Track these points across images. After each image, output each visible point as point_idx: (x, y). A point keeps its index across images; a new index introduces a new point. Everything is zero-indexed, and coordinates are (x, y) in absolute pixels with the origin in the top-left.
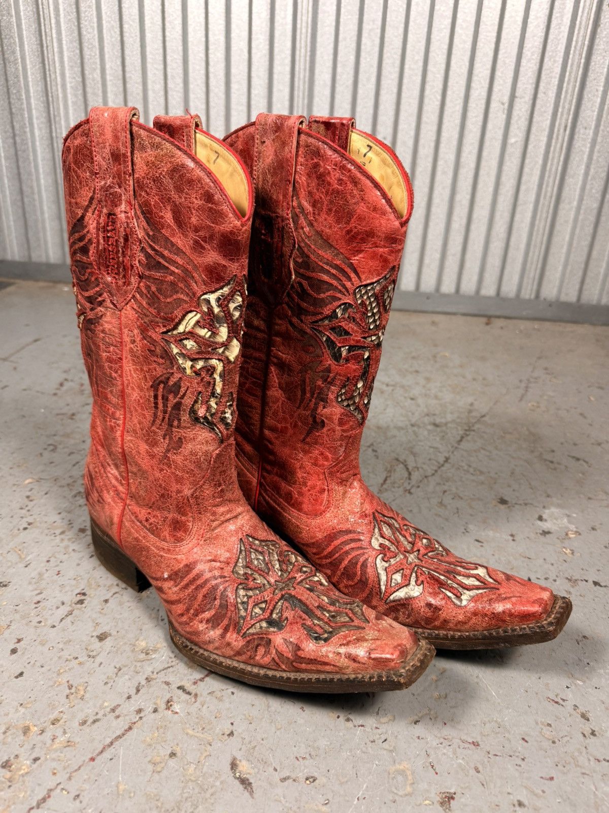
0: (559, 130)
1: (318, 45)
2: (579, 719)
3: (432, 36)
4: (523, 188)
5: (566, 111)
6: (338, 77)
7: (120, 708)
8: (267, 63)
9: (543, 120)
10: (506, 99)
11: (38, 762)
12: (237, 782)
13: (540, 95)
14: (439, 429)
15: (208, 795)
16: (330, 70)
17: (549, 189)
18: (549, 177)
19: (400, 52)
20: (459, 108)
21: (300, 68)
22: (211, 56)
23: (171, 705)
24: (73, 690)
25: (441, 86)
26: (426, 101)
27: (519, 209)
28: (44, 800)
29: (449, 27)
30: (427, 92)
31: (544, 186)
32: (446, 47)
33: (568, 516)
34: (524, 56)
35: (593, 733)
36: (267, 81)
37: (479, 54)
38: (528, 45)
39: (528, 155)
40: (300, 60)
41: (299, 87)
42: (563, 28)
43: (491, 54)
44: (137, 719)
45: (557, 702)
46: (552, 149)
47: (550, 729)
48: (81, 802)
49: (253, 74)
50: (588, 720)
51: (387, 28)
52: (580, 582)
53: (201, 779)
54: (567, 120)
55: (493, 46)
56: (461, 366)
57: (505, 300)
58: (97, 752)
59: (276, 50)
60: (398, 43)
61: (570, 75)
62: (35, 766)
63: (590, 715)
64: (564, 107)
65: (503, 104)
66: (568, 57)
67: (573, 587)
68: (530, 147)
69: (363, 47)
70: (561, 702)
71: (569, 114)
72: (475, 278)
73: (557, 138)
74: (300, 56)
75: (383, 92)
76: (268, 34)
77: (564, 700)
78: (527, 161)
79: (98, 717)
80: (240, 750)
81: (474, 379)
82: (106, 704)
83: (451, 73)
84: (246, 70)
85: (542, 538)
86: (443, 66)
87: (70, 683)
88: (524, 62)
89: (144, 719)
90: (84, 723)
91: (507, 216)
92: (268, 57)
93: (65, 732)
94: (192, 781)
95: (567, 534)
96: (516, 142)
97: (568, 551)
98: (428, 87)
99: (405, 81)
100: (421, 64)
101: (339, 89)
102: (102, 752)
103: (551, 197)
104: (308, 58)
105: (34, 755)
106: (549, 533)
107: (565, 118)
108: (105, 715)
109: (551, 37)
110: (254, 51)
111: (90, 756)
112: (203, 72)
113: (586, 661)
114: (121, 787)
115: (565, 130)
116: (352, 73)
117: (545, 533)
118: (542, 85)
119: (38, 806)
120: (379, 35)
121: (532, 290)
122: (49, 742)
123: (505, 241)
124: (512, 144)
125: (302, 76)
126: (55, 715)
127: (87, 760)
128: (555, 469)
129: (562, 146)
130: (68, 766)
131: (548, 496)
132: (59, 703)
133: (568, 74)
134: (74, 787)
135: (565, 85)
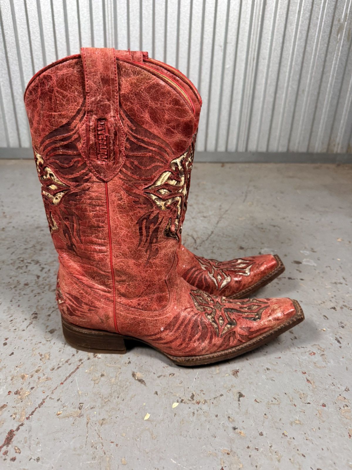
1: (118, 14)
3: (181, 10)
4: (235, 92)
5: (253, 50)
6: (131, 33)
7: (70, 360)
8: (90, 24)
9: (242, 55)
10: (222, 44)
11: (34, 389)
12: (137, 381)
13: (240, 42)
14: (206, 219)
15: (124, 389)
16: (126, 29)
19: (164, 18)
20: (198, 49)
21: (109, 27)
22: (56, 20)
23: (96, 356)
24: (43, 356)
25: (187, 37)
26: (180, 45)
27: (234, 103)
28: (42, 404)
29: (189, 4)
30: (181, 41)
32: (188, 15)
34: (230, 20)
35: (295, 338)
36: (90, 35)
37: (206, 20)
38: (231, 15)
39: (236, 75)
40: (108, 22)
41: (109, 38)
42: (248, 5)
43: (213, 20)
44: (80, 363)
46: (248, 71)
48: (61, 401)
49: (82, 31)
51: (156, 5)
53: (119, 383)
54: (254, 55)
55: (213, 15)
56: (213, 188)
57: (230, 153)
58: (64, 380)
59: (94, 17)
60: (163, 13)
61: (254, 31)
62: (32, 391)
64: (252, 48)
65: (221, 47)
66: (252, 22)
68: (237, 70)
69: (143, 15)
71: (255, 52)
72: (214, 142)
73: (250, 65)
74: (108, 20)
75: (156, 41)
76: (89, 7)
78: (236, 77)
79: (59, 366)
80: (135, 368)
81: (220, 194)
82: (62, 360)
83: (192, 30)
84: (77, 28)
86: (188, 26)
87: (40, 353)
88: (230, 24)
89: (84, 363)
90: (53, 369)
91: (228, 107)
92: (89, 20)
93: (44, 375)
94: (115, 384)
96: (230, 67)
98: (181, 38)
99: (168, 34)
100: (176, 25)
101: (132, 39)
103: (249, 97)
104: (113, 22)
105: (31, 387)
107: (253, 54)
108: (63, 364)
109: (243, 10)
110: (81, 17)
111: (60, 382)
112: (52, 29)
114: (80, 392)
115: (254, 60)
116: (138, 30)
118: (240, 36)
119: (39, 407)
120: (152, 8)
121: (243, 146)
122: (37, 380)
123: (228, 121)
124: (227, 68)
125: (110, 32)
126: (36, 368)
127: (59, 384)
128: (264, 231)
129: (253, 69)
130: (50, 388)
131: (263, 244)
132: (37, 363)
133: (252, 30)
134: (55, 396)
135: (252, 36)
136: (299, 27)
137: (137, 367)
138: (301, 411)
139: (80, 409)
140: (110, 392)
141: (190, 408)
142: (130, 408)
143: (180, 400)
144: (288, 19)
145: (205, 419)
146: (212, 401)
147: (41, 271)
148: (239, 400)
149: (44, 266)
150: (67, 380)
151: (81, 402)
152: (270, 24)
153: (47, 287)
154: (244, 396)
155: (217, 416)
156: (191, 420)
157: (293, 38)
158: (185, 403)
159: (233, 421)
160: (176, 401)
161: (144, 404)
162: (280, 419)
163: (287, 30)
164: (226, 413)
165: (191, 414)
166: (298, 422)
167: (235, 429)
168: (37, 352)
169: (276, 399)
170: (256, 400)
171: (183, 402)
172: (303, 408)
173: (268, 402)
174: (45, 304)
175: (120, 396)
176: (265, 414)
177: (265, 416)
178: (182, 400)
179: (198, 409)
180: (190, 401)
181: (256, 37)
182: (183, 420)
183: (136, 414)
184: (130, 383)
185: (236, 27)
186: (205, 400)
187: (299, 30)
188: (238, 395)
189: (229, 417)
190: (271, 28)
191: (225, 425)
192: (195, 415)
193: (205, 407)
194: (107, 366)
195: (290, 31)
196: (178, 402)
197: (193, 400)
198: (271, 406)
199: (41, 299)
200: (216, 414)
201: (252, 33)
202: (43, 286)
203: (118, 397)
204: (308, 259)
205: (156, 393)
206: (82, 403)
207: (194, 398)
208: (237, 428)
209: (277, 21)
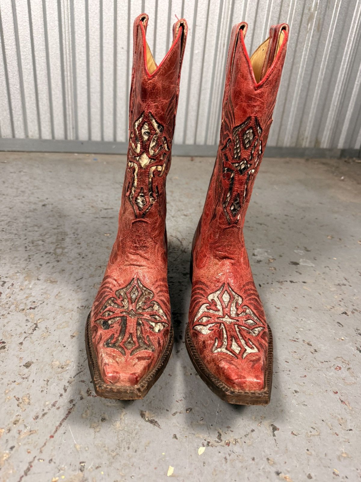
0: (220, 47)
2: (307, 346)
4: (204, 80)
5: (223, 36)
6: (89, 7)
7: (58, 403)
9: (211, 41)
10: (191, 27)
11: (14, 449)
12: (148, 423)
13: (209, 25)
14: (187, 217)
15: (134, 435)
17: (218, 80)
18: (217, 73)
23: (91, 393)
24: (21, 401)
27: (203, 92)
28: (28, 469)
31: (215, 79)
33: (267, 252)
35: (316, 351)
36: (41, 6)
39: (205, 61)
44: (72, 406)
45: (295, 341)
46: (218, 57)
47: (296, 354)
48: (55, 463)
50: (311, 345)
52: (284, 282)
53: (126, 428)
54: (224, 40)
56: (187, 183)
57: (199, 146)
58: (53, 431)
61: (224, 14)
62: (12, 452)
63: (311, 343)
64: (222, 33)
65: (189, 29)
66: (223, 4)
67: (281, 285)
68: (206, 56)
70: (296, 340)
71: (225, 37)
72: (182, 134)
73: (220, 51)
77: (297, 339)
78: (205, 64)
79: (45, 412)
80: (143, 406)
81: (196, 190)
82: (47, 403)
85: (258, 265)
87: (17, 397)
89: (77, 405)
90: (37, 417)
91: (196, 96)
93: (26, 427)
94: (121, 430)
95: (269, 261)
96: (199, 52)
97: (273, 269)
101: (91, 14)
102: (56, 431)
103: (219, 85)
105: (10, 446)
106: (260, 261)
108: (49, 409)
111: (49, 435)
113: (300, 319)
114: (78, 447)
115: (224, 46)
116: (98, 5)
117: (259, 262)
118: (210, 19)
119: (26, 474)
121: (212, 140)
122: (17, 435)
123: (196, 111)
124: (196, 54)
126: (14, 418)
127: (48, 438)
128: (252, 230)
129: (223, 56)
130: (37, 445)
131: (254, 244)
132: (14, 410)
133: (223, 13)
134: (46, 456)
135: (222, 20)
136: (271, 13)
137: (145, 405)
138: (345, 441)
139: (81, 470)
140: (117, 442)
141: (220, 452)
142: (146, 462)
143: (206, 443)
144: (259, 4)
145: (240, 465)
146: (243, 440)
147: (2, 285)
148: (274, 435)
149: (6, 280)
150: (58, 432)
151: (81, 461)
152: (241, 9)
153: (13, 307)
154: (278, 429)
155: (253, 459)
156: (225, 468)
157: (264, 24)
158: (212, 446)
159: (274, 463)
160: (201, 445)
161: (163, 454)
162: (326, 455)
163: (258, 16)
164: (263, 453)
165: (223, 461)
166: (344, 455)
167: (278, 473)
168: (12, 395)
169: (314, 429)
170: (292, 433)
171: (210, 444)
172: (346, 437)
173: (307, 433)
174: (13, 329)
175: (131, 446)
176: (308, 450)
177: (308, 452)
178: (209, 443)
179: (230, 452)
180: (218, 442)
181: (227, 21)
182: (215, 470)
183: (156, 468)
184: (139, 426)
185: (206, 9)
186: (235, 440)
187: (270, 17)
188: (271, 428)
189: (268, 459)
190: (242, 13)
191: (267, 470)
192: (228, 461)
193: (237, 449)
194: (108, 406)
195: (261, 16)
196: (203, 446)
197: (221, 441)
198: (311, 438)
199: (8, 323)
200: (252, 456)
201: (223, 16)
202: (7, 306)
203: (129, 448)
204: (304, 260)
205: (175, 437)
206: (83, 462)
207: (222, 438)
208: (281, 473)
209: (248, 6)
